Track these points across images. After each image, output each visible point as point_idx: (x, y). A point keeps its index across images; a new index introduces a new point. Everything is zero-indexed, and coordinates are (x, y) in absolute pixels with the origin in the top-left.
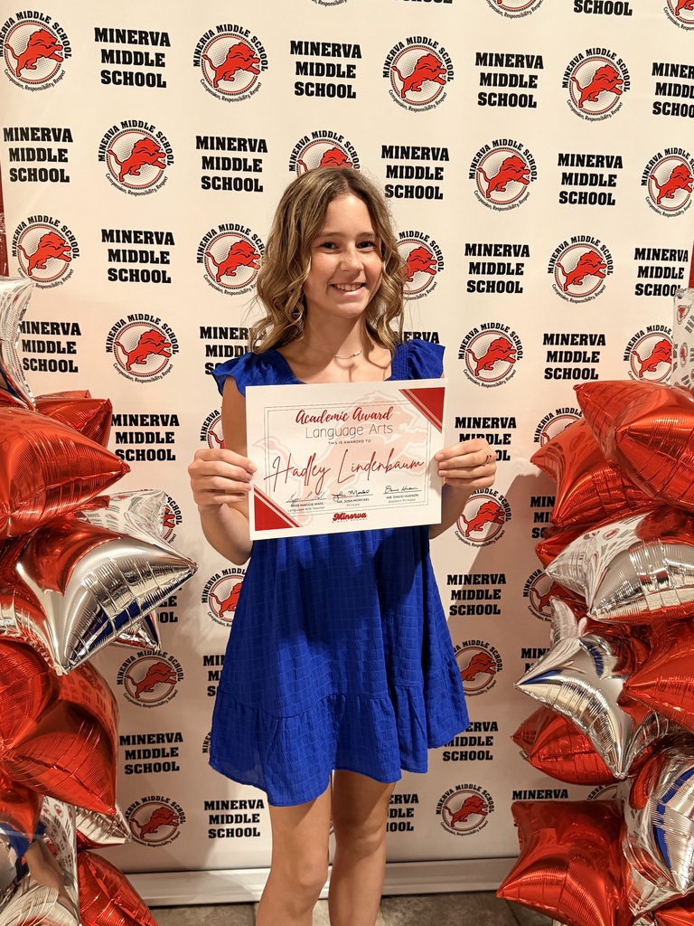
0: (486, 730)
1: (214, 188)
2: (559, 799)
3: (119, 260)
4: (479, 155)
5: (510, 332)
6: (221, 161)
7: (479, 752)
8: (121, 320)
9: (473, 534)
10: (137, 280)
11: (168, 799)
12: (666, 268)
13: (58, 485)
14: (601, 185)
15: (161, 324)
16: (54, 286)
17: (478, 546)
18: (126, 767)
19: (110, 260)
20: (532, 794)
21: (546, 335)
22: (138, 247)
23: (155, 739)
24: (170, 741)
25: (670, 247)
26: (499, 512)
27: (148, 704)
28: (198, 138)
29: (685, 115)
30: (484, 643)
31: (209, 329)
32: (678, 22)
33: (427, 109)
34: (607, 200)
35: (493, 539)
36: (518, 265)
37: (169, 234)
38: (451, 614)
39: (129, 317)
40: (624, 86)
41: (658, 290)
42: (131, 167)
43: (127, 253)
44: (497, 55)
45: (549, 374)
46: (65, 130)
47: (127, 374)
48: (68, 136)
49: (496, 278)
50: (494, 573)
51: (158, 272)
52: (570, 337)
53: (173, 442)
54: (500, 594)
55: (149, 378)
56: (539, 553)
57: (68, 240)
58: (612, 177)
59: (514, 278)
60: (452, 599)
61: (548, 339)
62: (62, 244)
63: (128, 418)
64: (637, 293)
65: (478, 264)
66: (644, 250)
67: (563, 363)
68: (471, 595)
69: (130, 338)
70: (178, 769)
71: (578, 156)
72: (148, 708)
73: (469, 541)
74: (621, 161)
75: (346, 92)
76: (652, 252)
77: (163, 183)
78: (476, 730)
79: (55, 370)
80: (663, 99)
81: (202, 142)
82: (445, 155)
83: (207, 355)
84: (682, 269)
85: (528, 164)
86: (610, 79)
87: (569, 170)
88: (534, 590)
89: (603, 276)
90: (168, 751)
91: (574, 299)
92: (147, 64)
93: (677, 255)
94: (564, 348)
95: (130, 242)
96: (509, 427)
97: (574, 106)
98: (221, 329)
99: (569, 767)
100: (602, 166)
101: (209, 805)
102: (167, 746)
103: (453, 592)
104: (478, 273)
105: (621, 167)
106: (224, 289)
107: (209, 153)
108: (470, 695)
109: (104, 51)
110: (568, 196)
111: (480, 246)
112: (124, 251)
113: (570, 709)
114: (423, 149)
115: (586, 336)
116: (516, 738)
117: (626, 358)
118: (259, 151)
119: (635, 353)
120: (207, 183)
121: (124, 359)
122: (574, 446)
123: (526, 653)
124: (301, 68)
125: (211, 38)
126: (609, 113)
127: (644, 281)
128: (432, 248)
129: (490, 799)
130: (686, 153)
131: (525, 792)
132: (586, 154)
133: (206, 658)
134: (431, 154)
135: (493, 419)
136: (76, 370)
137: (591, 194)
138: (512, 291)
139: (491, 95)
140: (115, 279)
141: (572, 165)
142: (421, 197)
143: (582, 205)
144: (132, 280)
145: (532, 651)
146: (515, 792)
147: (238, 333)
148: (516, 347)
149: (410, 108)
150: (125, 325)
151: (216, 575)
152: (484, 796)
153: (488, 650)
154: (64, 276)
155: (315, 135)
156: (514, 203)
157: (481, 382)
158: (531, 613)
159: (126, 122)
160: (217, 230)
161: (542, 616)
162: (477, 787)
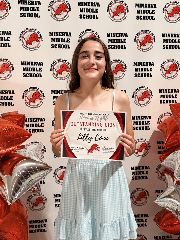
0: (145, 217)
2: (169, 239)
3: (26, 71)
4: (137, 35)
5: (148, 89)
6: (57, 39)
7: (143, 224)
8: (27, 89)
9: (139, 153)
10: (32, 77)
13: (10, 141)
14: (176, 43)
15: (39, 90)
16: (6, 79)
17: (140, 157)
18: (30, 231)
20: (160, 237)
22: (32, 67)
23: (39, 221)
24: (43, 222)
26: (147, 146)
27: (36, 210)
28: (50, 33)
30: (143, 189)
31: (54, 91)
33: (121, 21)
34: (178, 47)
35: (145, 155)
36: (150, 68)
37: (42, 62)
38: (132, 179)
39: (29, 88)
43: (29, 69)
44: (142, 4)
45: (161, 102)
46: (9, 31)
47: (29, 106)
48: (10, 33)
49: (143, 72)
50: (146, 166)
51: (38, 74)
52: (168, 90)
53: (43, 126)
54: (148, 173)
55: (36, 107)
56: (160, 159)
57: (10, 65)
58: (179, 40)
59: (149, 72)
60: (133, 174)
61: (161, 91)
62: (8, 66)
63: (29, 119)
65: (138, 68)
67: (165, 98)
68: (139, 173)
69: (30, 94)
70: (46, 231)
71: (168, 34)
72: (36, 212)
73: (137, 156)
75: (96, 17)
77: (39, 47)
78: (141, 217)
79: (7, 105)
81: (51, 34)
82: (126, 35)
83: (54, 99)
85: (153, 37)
87: (165, 38)
88: (159, 171)
89: (177, 71)
91: (168, 78)
92: (34, 11)
94: (166, 94)
95: (29, 65)
96: (149, 119)
97: (166, 19)
98: (58, 91)
99: (172, 229)
102: (43, 224)
103: (133, 172)
104: (138, 71)
106: (58, 79)
107: (53, 37)
109: (21, 7)
110: (165, 47)
111: (138, 63)
112: (28, 68)
113: (172, 209)
114: (120, 34)
115: (173, 90)
116: (155, 220)
118: (69, 36)
120: (53, 46)
121: (28, 101)
122: (170, 124)
123: (157, 191)
124: (81, 10)
125: (53, 2)
126: (177, 21)
128: (123, 64)
129: (147, 239)
131: (158, 237)
132: (171, 33)
133: (54, 195)
134: (122, 35)
135: (144, 117)
136: (13, 105)
137: (173, 46)
138: (149, 77)
139: (140, 16)
140: (25, 77)
141: (166, 37)
142: (119, 48)
143: (170, 49)
144: (30, 77)
145: (159, 191)
146: (154, 237)
147: (63, 92)
148: (150, 94)
149: (115, 21)
150: (28, 91)
151: (57, 168)
152: (144, 238)
153: (145, 191)
154: (9, 76)
155: (86, 30)
156: (149, 49)
157: (140, 105)
158: (158, 178)
159: (28, 28)
160: (56, 61)
161: (162, 179)
162: (142, 235)
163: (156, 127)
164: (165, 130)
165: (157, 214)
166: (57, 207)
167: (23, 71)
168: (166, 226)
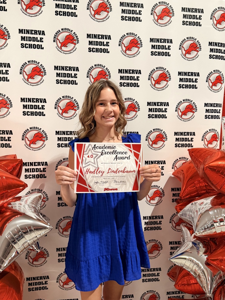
0: (157, 271)
1: (61, 83)
3: (27, 108)
4: (151, 72)
5: (163, 131)
6: (63, 74)
7: (155, 279)
8: (27, 129)
9: (152, 201)
10: (33, 115)
12: (215, 110)
14: (192, 82)
15: (42, 130)
16: (3, 117)
17: (153, 206)
18: (29, 289)
19: (23, 108)
20: (173, 293)
21: (175, 132)
22: (33, 104)
23: (39, 278)
24: (44, 279)
25: (216, 103)
26: (160, 194)
27: (36, 266)
28: (55, 66)
29: (220, 59)
31: (59, 131)
32: (217, 28)
33: (133, 57)
34: (195, 87)
35: (159, 203)
36: (165, 109)
37: (45, 99)
38: (145, 230)
39: (30, 128)
40: (199, 49)
41: (212, 117)
42: (31, 76)
43: (30, 106)
44: (157, 39)
45: (176, 145)
46: (8, 63)
47: (29, 148)
48: (9, 66)
49: (158, 113)
50: (159, 215)
51: (41, 112)
52: (183, 133)
53: (45, 171)
54: (161, 222)
55: (37, 149)
56: (176, 209)
57: (8, 102)
58: (196, 79)
59: (164, 113)
60: (145, 225)
61: (176, 134)
62: (6, 103)
63: (29, 163)
64: (205, 118)
65: (152, 109)
66: (207, 104)
67: (181, 142)
68: (151, 223)
69: (31, 135)
70: (48, 289)
71: (185, 72)
72: (36, 267)
73: (150, 204)
74: (199, 74)
75: (106, 51)
76: (210, 104)
77: (42, 82)
78: (153, 271)
79: (3, 147)
80: (212, 54)
81: (56, 68)
82: (140, 72)
83: (58, 141)
84: (220, 110)
85: (168, 75)
86: (195, 47)
87: (182, 77)
88: (173, 220)
89: (194, 112)
90: (44, 282)
91: (184, 120)
92: (37, 41)
93: (218, 105)
94: (181, 137)
95: (31, 102)
96: (163, 164)
97: (183, 56)
98: (63, 131)
99: (189, 288)
100: (193, 76)
103: (145, 222)
104: (152, 112)
105: (199, 76)
106: (64, 118)
107: (59, 72)
108: (151, 259)
109: (22, 37)
110: (181, 86)
111: (152, 102)
112: (29, 105)
114: (133, 70)
115: (189, 133)
116: (169, 274)
117: (202, 140)
118: (76, 71)
119: (205, 138)
120: (58, 82)
121: (28, 143)
122: (187, 171)
123: (171, 243)
124: (90, 43)
125: (59, 33)
126: (195, 58)
127: (208, 114)
128: (136, 103)
129: (159, 295)
130: (220, 71)
131: (171, 292)
132: (187, 72)
133: (57, 249)
134: (135, 72)
135: (158, 161)
136: (11, 147)
137: (189, 85)
138: (163, 118)
139: (155, 52)
140: (25, 115)
141: (183, 75)
142: (132, 86)
143: (186, 89)
144: (31, 115)
145: (173, 242)
146: (167, 292)
147: (69, 133)
148: (165, 136)
149: (128, 56)
150: (29, 131)
151: (61, 219)
152: (156, 294)
153: (158, 242)
154: (7, 114)
155: (95, 65)
156: (164, 88)
157: (153, 149)
158: (172, 229)
159: (29, 61)
160: (62, 98)
161: (176, 230)
162: (154, 291)
163: (172, 173)
164: (181, 177)
165: (170, 267)
166: (60, 262)
168: (182, 285)
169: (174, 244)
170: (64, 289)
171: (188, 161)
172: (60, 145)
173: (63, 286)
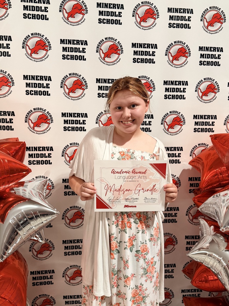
0: (171, 267)
1: (67, 59)
3: (30, 87)
4: (169, 47)
5: (181, 114)
6: (70, 49)
7: (169, 275)
8: (31, 110)
10: (37, 95)
11: (49, 295)
14: (215, 58)
15: (46, 112)
16: (4, 97)
18: (33, 283)
20: (189, 291)
21: (194, 116)
22: (37, 82)
23: (44, 272)
24: (50, 273)
26: (176, 183)
27: (41, 259)
28: (61, 40)
30: (171, 234)
31: (65, 113)
33: (149, 29)
34: (217, 64)
36: (184, 89)
37: (50, 77)
39: (34, 109)
40: (224, 21)
42: (35, 51)
43: (33, 84)
44: (176, 9)
45: (195, 130)
46: (9, 36)
47: (33, 131)
48: (10, 39)
49: (175, 94)
50: (175, 207)
51: (45, 91)
52: (203, 116)
53: (51, 157)
54: (177, 215)
56: (194, 201)
57: (10, 79)
58: (219, 55)
59: (182, 94)
61: (195, 117)
62: (8, 81)
63: (33, 148)
65: (169, 88)
67: (201, 126)
68: (166, 215)
69: (34, 117)
70: (53, 283)
71: (206, 47)
72: (41, 261)
74: (222, 49)
75: (118, 22)
77: (47, 57)
78: (167, 267)
79: (5, 130)
81: (62, 41)
82: (156, 47)
83: (64, 124)
85: (187, 50)
86: (218, 18)
87: (203, 52)
88: (190, 213)
89: (216, 93)
90: (49, 277)
91: (205, 101)
92: (41, 11)
94: (201, 120)
95: (34, 80)
96: (180, 150)
97: (205, 28)
98: (70, 113)
99: (207, 285)
100: (215, 51)
101: (65, 297)
102: (49, 275)
104: (168, 92)
105: (222, 51)
106: (71, 98)
107: (65, 46)
108: (165, 254)
109: (24, 6)
110: (202, 63)
111: (169, 81)
113: (210, 265)
114: (148, 44)
115: (210, 116)
116: (184, 271)
117: (225, 124)
118: (85, 45)
119: (228, 122)
120: (64, 57)
121: (32, 125)
122: (207, 158)
123: (187, 237)
124: (101, 13)
125: (66, 1)
126: (218, 31)
128: (151, 82)
129: (173, 293)
131: (186, 290)
132: (209, 47)
133: (63, 241)
134: (150, 46)
135: (174, 147)
136: (13, 130)
137: (211, 62)
138: (181, 99)
139: (173, 24)
140: (28, 94)
142: (147, 63)
143: (208, 66)
144: (35, 95)
145: (189, 237)
146: (182, 290)
147: (76, 115)
148: (183, 120)
149: (143, 29)
150: (32, 112)
151: (68, 209)
152: (170, 292)
153: (172, 236)
154: (8, 93)
155: (106, 39)
156: (182, 65)
157: (169, 133)
158: (189, 222)
159: (33, 33)
160: (68, 75)
161: (193, 223)
162: (168, 288)
166: (67, 255)
167: (26, 87)
168: (200, 281)
169: (190, 239)
170: (71, 285)
171: (208, 147)
172: (67, 128)
173: (70, 282)
